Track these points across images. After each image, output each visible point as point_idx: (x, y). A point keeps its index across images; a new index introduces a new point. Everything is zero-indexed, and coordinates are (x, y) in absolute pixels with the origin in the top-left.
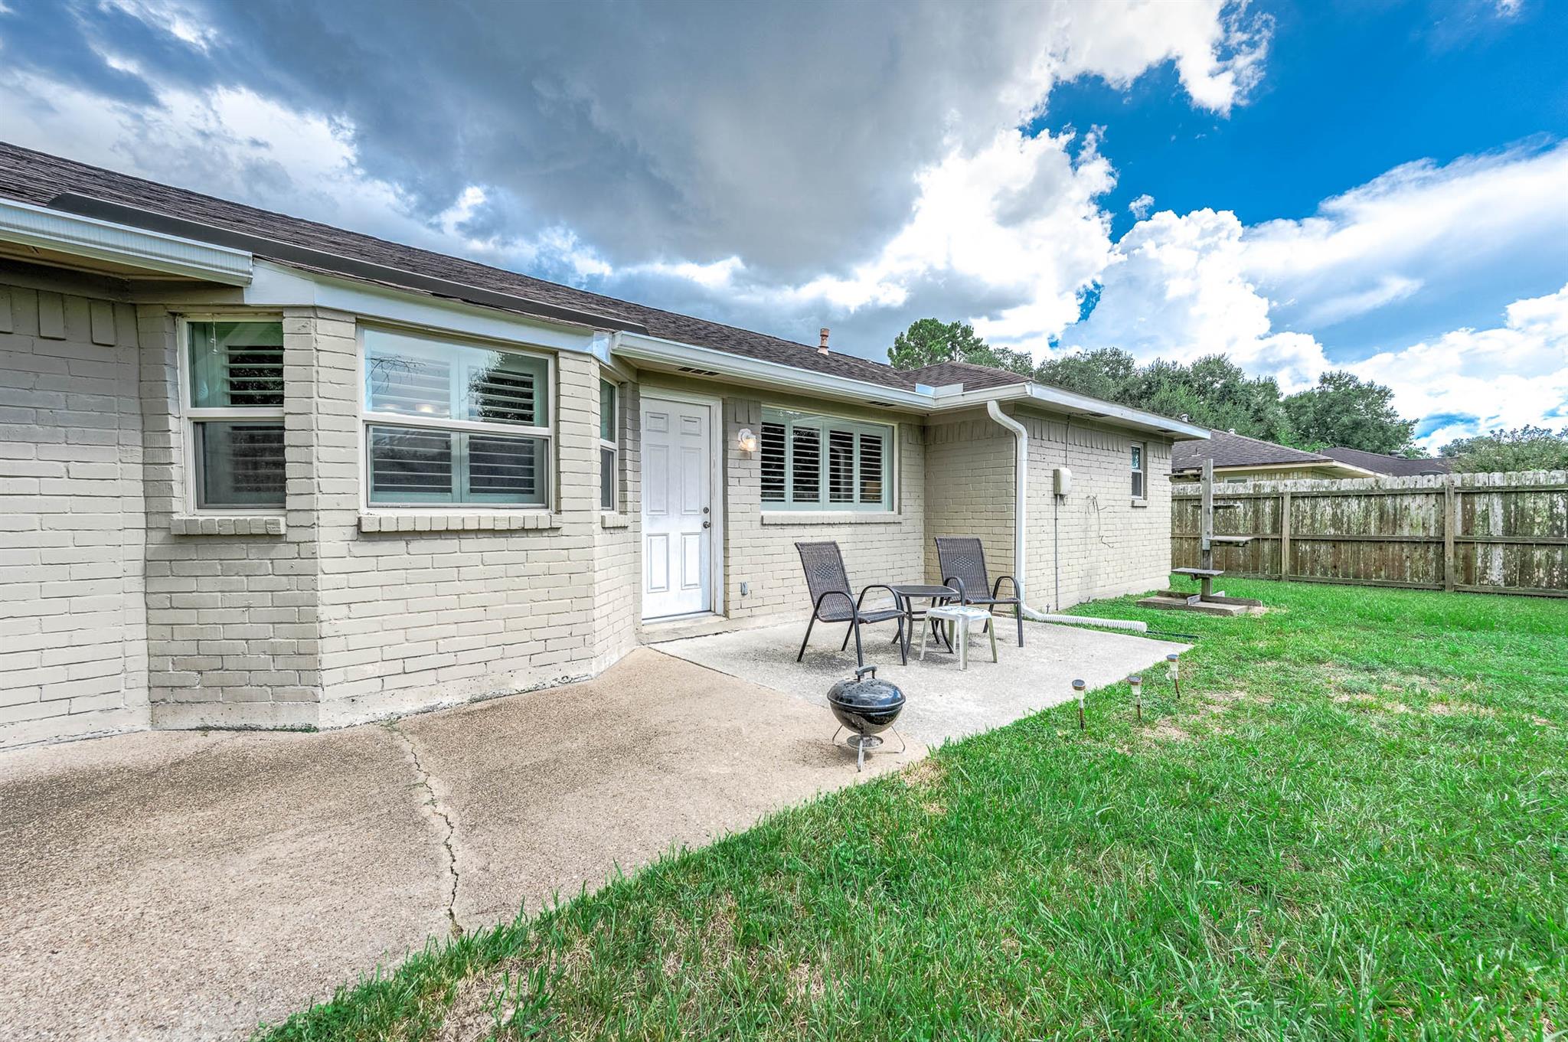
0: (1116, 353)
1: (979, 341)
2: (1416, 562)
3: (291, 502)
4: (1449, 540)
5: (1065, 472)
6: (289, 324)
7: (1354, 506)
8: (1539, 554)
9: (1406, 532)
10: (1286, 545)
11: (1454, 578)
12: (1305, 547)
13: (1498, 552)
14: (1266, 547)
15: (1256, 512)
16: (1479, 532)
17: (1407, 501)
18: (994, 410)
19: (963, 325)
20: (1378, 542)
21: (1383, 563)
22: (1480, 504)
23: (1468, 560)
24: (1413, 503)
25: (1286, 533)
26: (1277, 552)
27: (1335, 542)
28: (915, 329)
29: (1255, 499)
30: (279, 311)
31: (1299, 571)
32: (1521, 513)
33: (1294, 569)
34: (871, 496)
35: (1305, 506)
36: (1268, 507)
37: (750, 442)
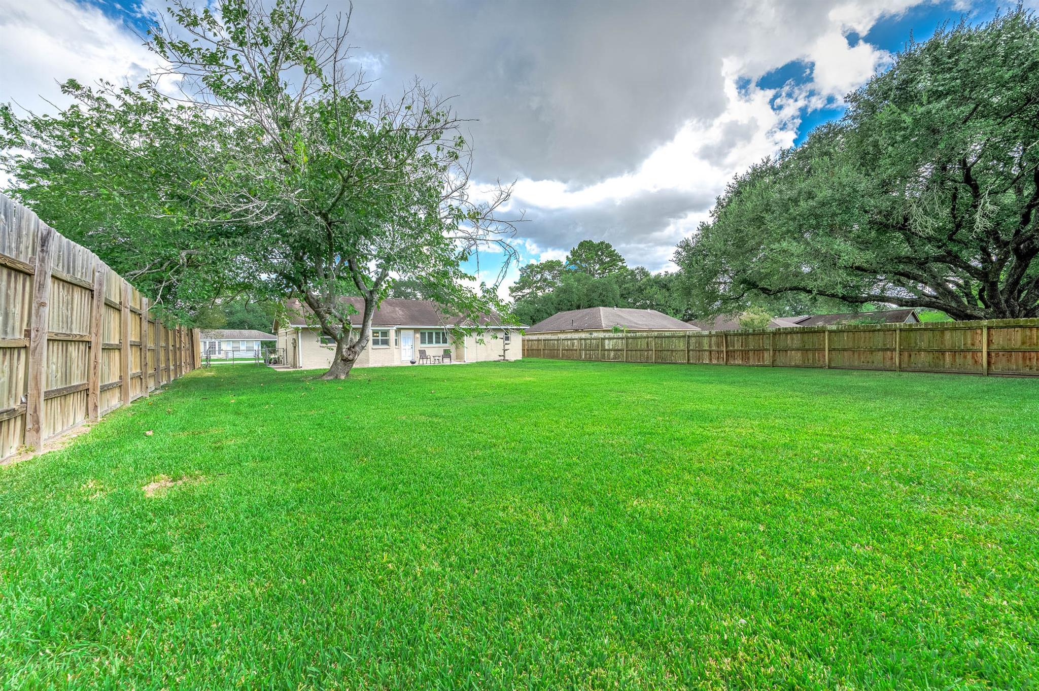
5: (478, 338)
37: (418, 335)
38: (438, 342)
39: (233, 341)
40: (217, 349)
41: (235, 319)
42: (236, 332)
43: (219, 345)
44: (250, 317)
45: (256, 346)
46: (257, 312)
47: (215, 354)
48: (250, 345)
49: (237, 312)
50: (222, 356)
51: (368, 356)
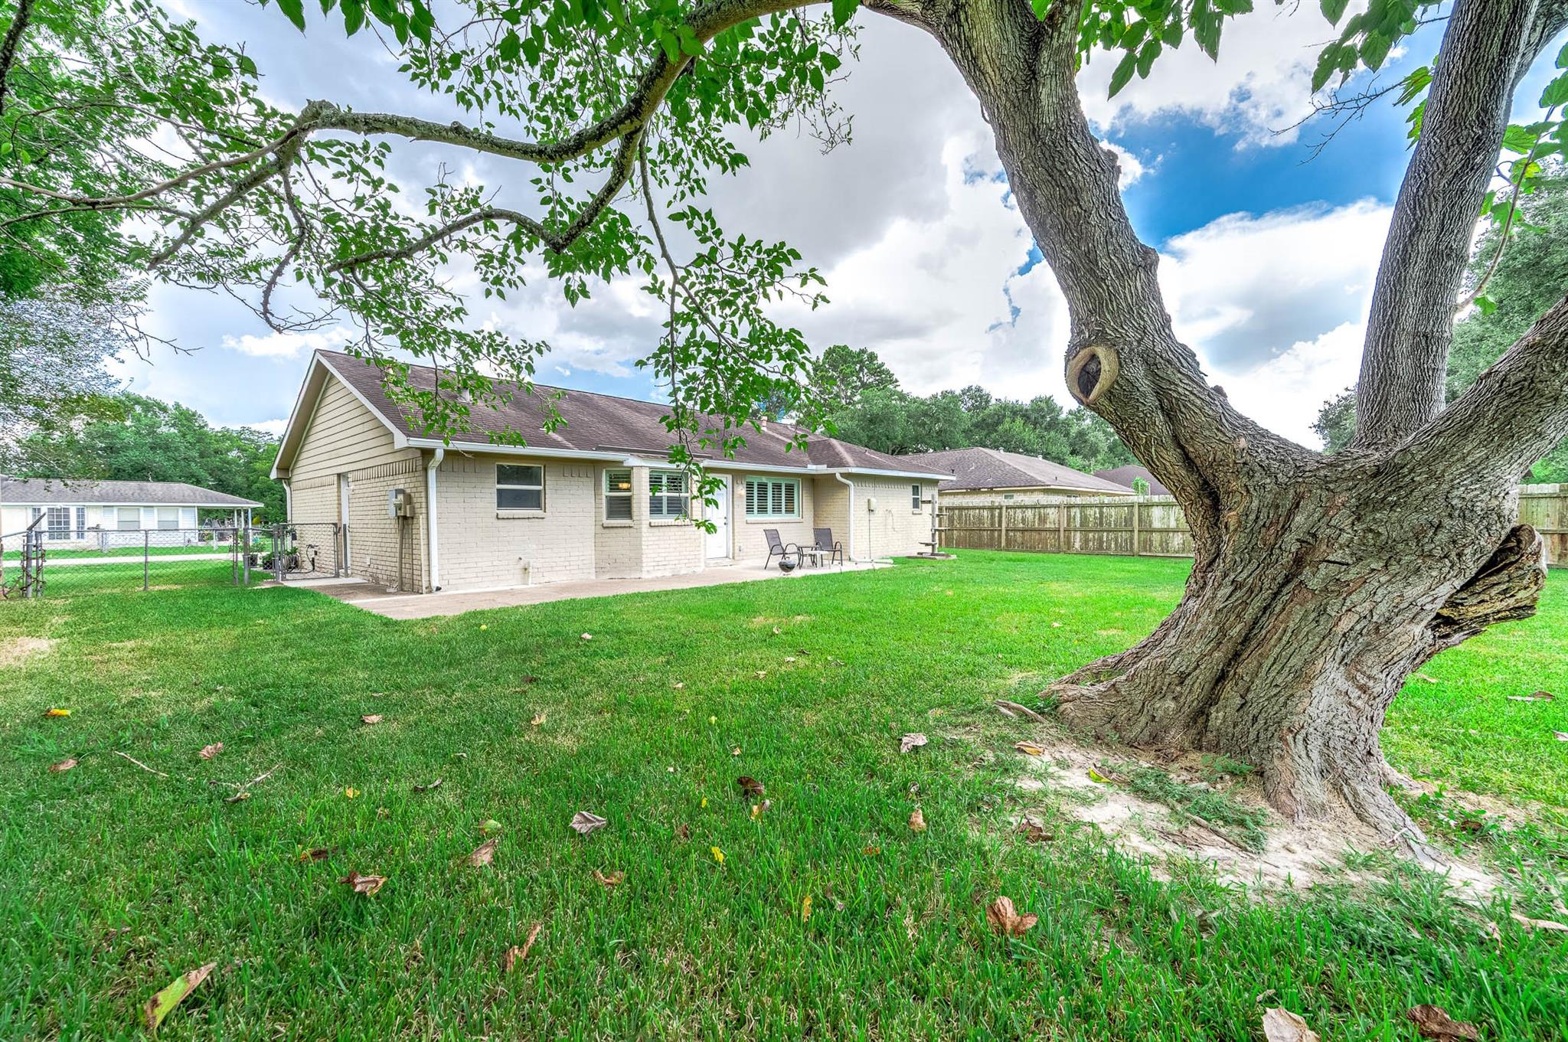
0: (979, 390)
1: (883, 364)
2: (1051, 539)
3: (635, 518)
4: (1062, 529)
5: (873, 500)
6: (635, 470)
7: (1029, 513)
8: (1091, 535)
9: (1048, 526)
10: (1004, 532)
11: (1064, 547)
12: (1011, 534)
13: (1078, 534)
14: (996, 534)
15: (993, 516)
16: (1072, 525)
17: (1048, 510)
18: (838, 476)
19: (869, 351)
20: (1039, 531)
21: (1040, 540)
22: (1073, 511)
23: (1068, 538)
24: (1050, 511)
25: (1004, 525)
26: (1000, 536)
27: (1023, 531)
28: (829, 353)
29: (992, 509)
30: (632, 468)
31: (1010, 545)
32: (1086, 515)
33: (1007, 544)
34: (790, 510)
35: (1012, 512)
36: (997, 512)
37: (742, 491)
38: (777, 510)
39: (120, 508)
40: (73, 526)
41: (121, 460)
42: (131, 486)
43: (81, 512)
44: (159, 459)
45: (188, 521)
46: (177, 449)
47: (67, 537)
48: (170, 517)
49: (126, 448)
50: (90, 540)
51: (637, 548)
